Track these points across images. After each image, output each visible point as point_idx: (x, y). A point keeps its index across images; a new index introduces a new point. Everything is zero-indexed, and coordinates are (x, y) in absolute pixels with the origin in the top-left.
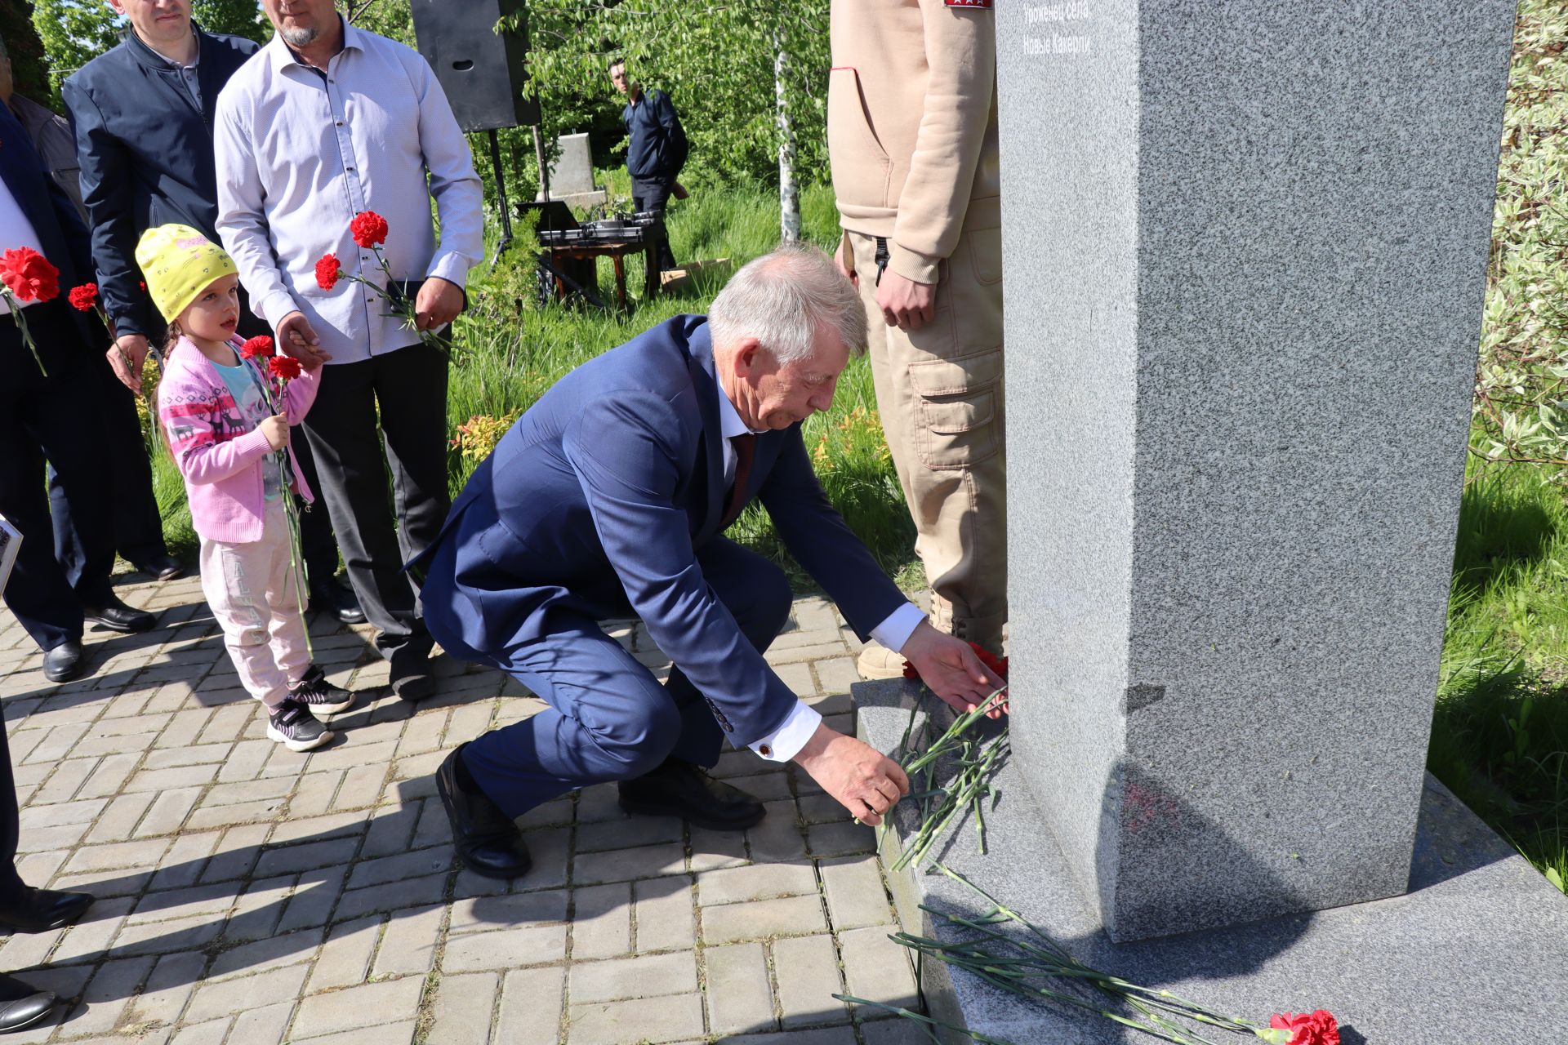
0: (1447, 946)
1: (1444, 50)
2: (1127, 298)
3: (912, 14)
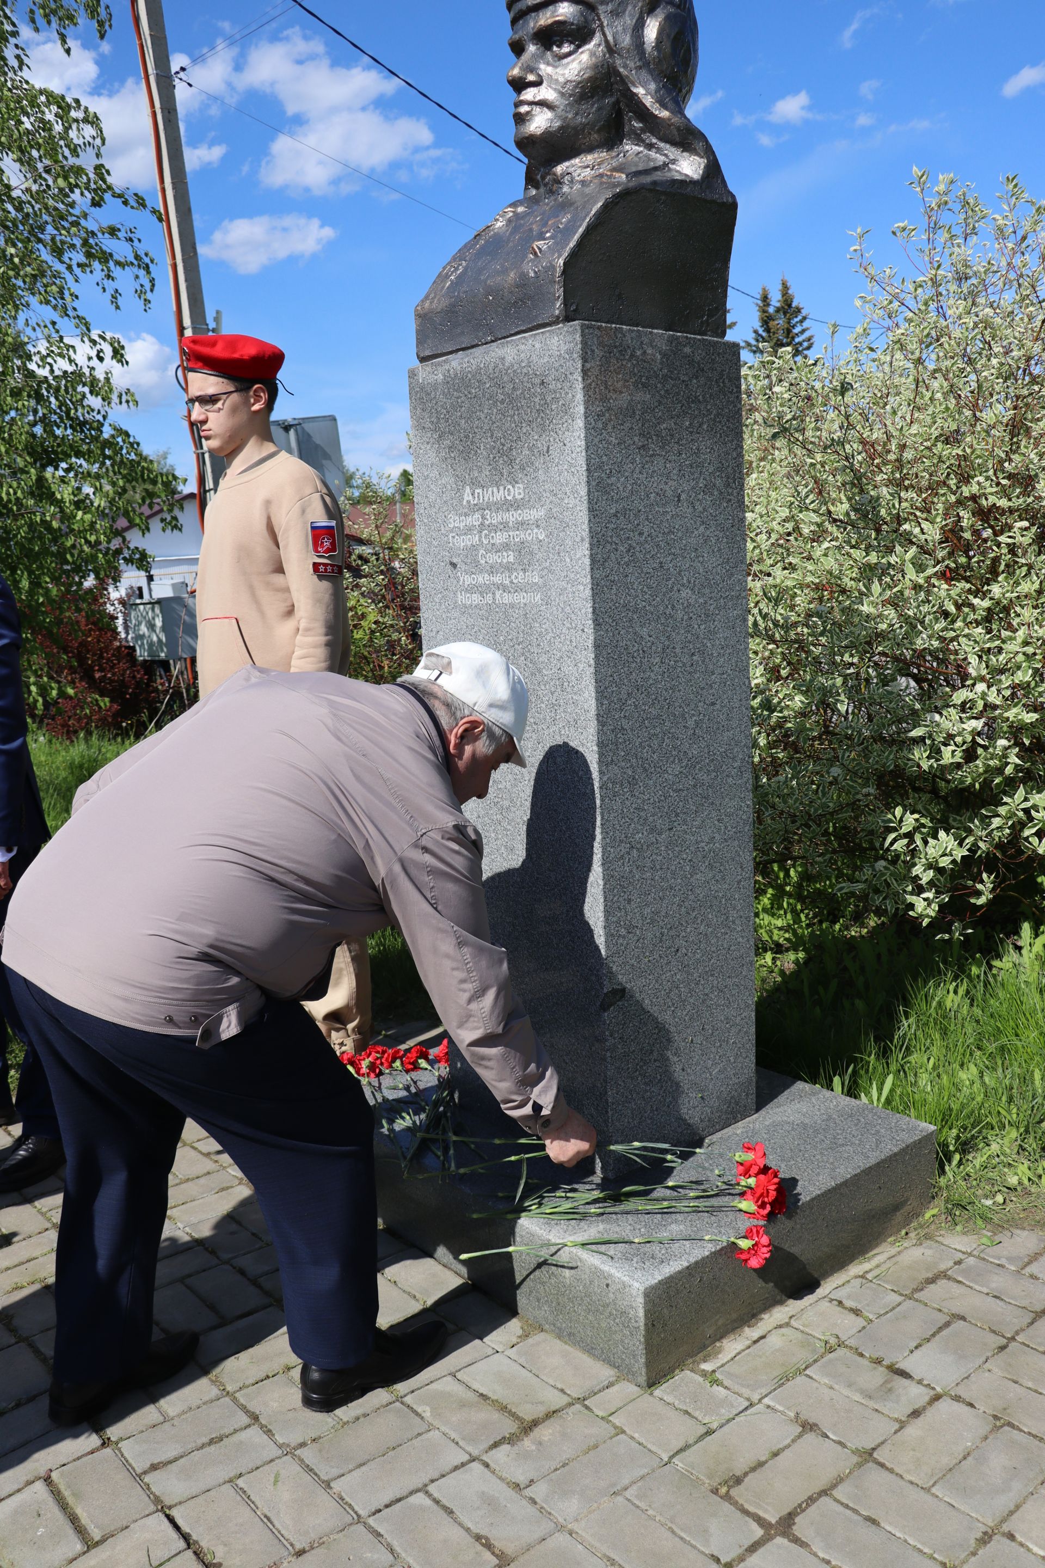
0: (793, 1129)
1: (722, 601)
2: (589, 744)
3: (278, 579)
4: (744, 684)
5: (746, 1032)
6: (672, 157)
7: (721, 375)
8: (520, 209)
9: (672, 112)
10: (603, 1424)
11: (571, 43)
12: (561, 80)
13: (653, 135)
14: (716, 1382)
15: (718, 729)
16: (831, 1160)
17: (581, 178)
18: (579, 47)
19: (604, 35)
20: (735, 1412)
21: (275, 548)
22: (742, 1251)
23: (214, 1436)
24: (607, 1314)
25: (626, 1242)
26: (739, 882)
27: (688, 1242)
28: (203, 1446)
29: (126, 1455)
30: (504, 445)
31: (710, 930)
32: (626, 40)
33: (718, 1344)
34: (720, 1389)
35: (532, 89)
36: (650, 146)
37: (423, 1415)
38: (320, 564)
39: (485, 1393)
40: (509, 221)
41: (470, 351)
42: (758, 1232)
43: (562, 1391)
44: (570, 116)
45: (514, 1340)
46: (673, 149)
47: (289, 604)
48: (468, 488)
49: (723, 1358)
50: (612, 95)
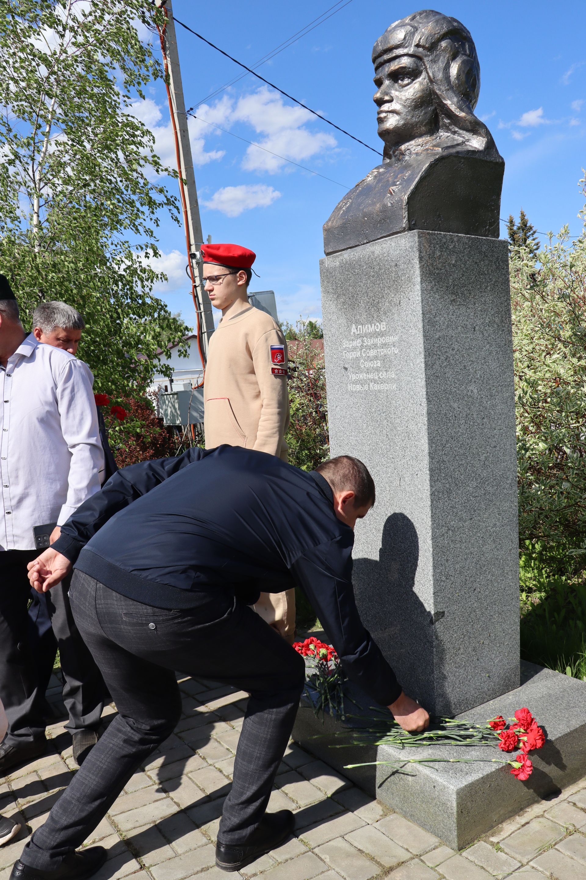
0: (543, 697)
1: (500, 387)
2: (424, 470)
3: (252, 377)
4: (513, 435)
5: (514, 638)
6: (467, 138)
7: (497, 259)
8: (381, 170)
9: (467, 113)
10: (432, 872)
11: (409, 78)
12: (404, 98)
13: (456, 126)
14: (499, 849)
15: (498, 461)
16: (567, 716)
17: (416, 151)
18: (413, 80)
19: (427, 73)
20: (512, 870)
21: (250, 360)
22: (515, 770)
23: (204, 867)
24: (434, 804)
25: (445, 761)
26: (510, 550)
27: (482, 762)
28: (197, 873)
29: (154, 875)
30: (374, 301)
31: (494, 578)
32: (440, 75)
33: (500, 826)
34: (503, 854)
35: (387, 104)
36: (454, 133)
37: (325, 860)
38: (275, 369)
39: (361, 849)
40: (375, 177)
41: (354, 248)
42: (524, 758)
43: (407, 850)
44: (409, 118)
45: (378, 817)
46: (468, 134)
47: (257, 391)
48: (354, 325)
49: (504, 834)
50: (432, 106)
